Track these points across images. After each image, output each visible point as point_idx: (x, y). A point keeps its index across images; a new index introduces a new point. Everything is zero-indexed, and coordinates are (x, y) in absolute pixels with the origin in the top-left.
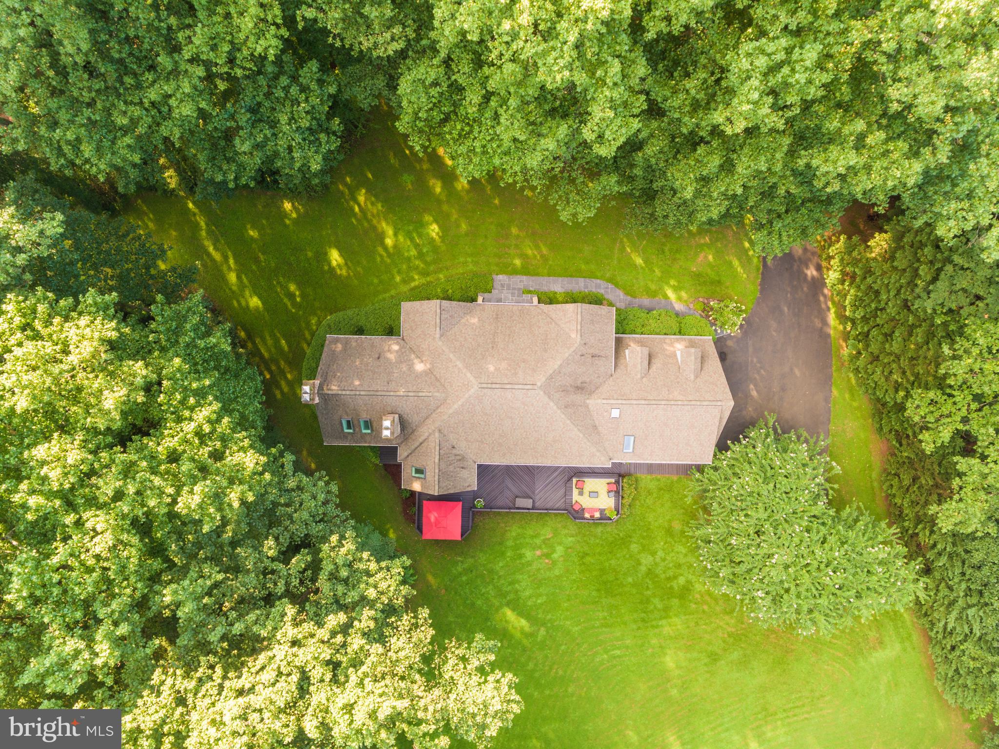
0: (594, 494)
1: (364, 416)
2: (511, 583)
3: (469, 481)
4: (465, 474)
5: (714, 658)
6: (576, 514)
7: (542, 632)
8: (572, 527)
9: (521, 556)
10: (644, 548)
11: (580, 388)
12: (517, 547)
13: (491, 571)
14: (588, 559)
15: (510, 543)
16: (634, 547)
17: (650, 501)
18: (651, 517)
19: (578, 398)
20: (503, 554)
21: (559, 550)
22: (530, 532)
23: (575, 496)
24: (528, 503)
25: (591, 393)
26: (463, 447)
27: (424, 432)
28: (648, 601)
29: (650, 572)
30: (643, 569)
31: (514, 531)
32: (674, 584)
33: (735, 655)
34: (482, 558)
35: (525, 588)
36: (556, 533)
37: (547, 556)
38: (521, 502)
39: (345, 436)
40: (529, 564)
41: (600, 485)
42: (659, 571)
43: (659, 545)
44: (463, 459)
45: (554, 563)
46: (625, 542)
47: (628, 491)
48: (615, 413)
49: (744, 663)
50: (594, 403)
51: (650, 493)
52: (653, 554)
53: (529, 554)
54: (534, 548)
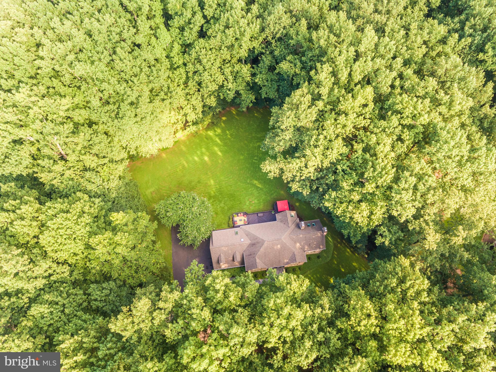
0: (241, 220)
1: (310, 228)
2: (259, 193)
3: (278, 216)
4: (280, 218)
5: (199, 182)
6: (245, 214)
7: (248, 181)
8: (245, 210)
9: (258, 200)
10: (223, 208)
11: (253, 245)
12: (260, 203)
13: (266, 195)
14: (239, 202)
15: (262, 203)
16: (226, 208)
17: (224, 221)
18: (223, 217)
19: (254, 242)
20: (263, 200)
21: (247, 204)
22: (257, 207)
23: (246, 219)
24: (259, 215)
25: (250, 244)
26: (282, 224)
27: (293, 226)
28: (220, 194)
29: (220, 202)
30: (223, 202)
31: (261, 207)
32: (213, 200)
33: (193, 184)
34: (269, 198)
35: (255, 192)
36: (249, 208)
37: (250, 202)
38: (262, 215)
39: (314, 222)
40: (255, 199)
41: (239, 223)
42: (218, 203)
43: (219, 210)
44: (281, 222)
45: (248, 200)
46: (229, 209)
47: (231, 223)
48: (242, 240)
49: (190, 182)
50: (248, 242)
51: (224, 224)
52: (220, 207)
53: (256, 201)
54: (254, 203)
